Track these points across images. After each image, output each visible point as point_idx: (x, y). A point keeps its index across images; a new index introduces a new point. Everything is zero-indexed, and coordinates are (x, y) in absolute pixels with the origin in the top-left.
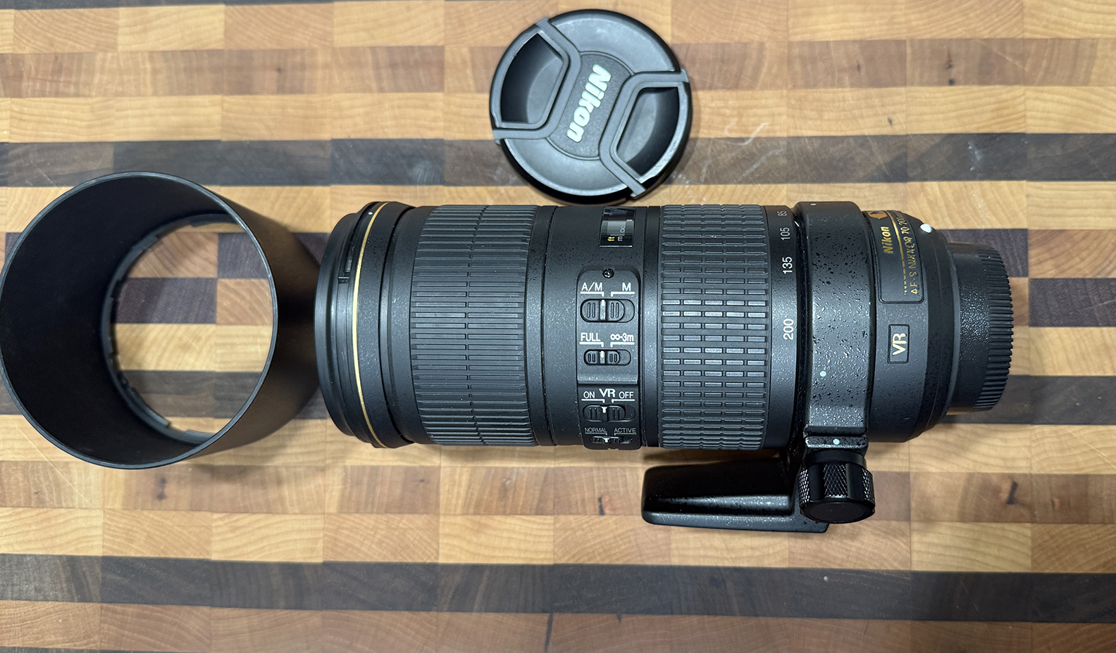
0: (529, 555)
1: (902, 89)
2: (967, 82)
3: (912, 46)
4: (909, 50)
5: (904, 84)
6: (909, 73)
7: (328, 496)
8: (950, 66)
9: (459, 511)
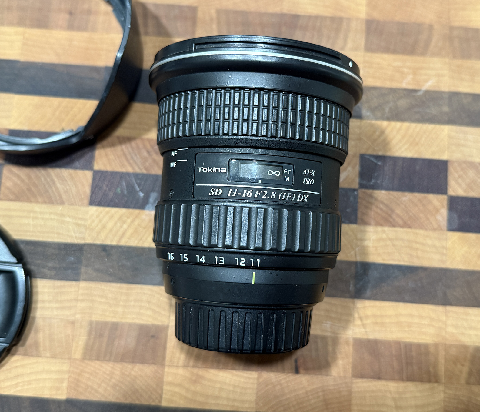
0: (236, 404)
7: (74, 344)
9: (181, 363)
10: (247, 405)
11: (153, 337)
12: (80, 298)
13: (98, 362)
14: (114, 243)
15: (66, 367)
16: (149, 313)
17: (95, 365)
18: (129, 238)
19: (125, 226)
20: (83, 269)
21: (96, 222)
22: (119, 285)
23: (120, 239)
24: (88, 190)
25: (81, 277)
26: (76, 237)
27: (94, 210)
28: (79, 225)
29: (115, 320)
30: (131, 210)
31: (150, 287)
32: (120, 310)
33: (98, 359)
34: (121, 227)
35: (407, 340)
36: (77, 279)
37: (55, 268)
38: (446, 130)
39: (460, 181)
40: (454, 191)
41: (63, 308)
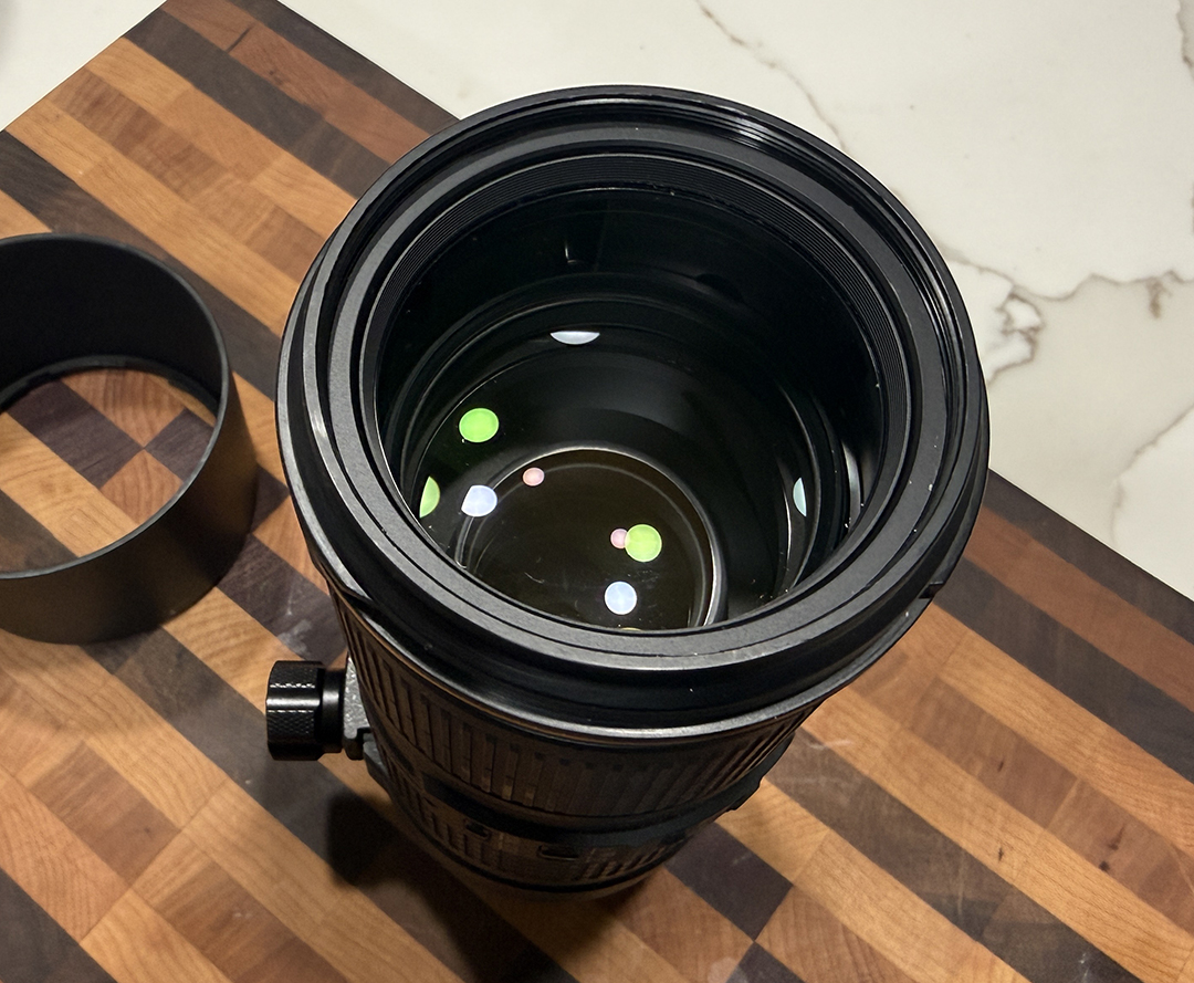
1: (1038, 829)
2: (1125, 881)
3: (1081, 790)
4: (1073, 792)
5: (1045, 825)
6: (1058, 815)
7: (36, 760)
8: (1113, 847)
9: (156, 901)
11: (147, 830)
12: (96, 699)
17: (39, 811)
20: (131, 662)
25: (120, 671)
29: (116, 766)
30: (258, 625)
31: (200, 755)
33: (50, 806)
36: (111, 670)
39: (791, 932)
40: (770, 942)
41: (61, 696)
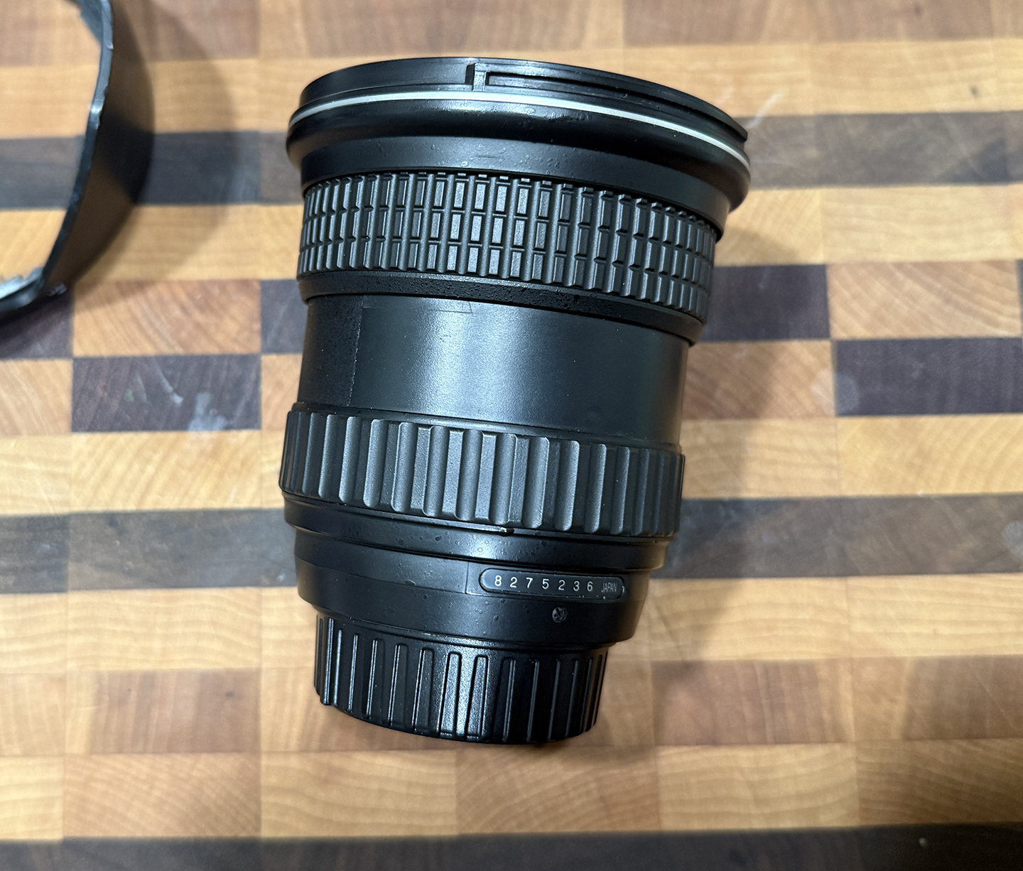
0: (417, 821)
1: (988, 43)
6: (996, 17)
7: (69, 724)
9: (293, 746)
10: (439, 822)
11: (230, 695)
12: (71, 627)
13: (121, 757)
14: (131, 507)
15: (55, 774)
16: (217, 646)
17: (114, 765)
18: (161, 494)
19: (150, 469)
20: (72, 567)
21: (89, 467)
22: (149, 593)
23: (143, 498)
24: (66, 401)
25: (70, 583)
26: (51, 502)
27: (82, 441)
28: (54, 476)
29: (147, 667)
30: (159, 435)
32: (157, 645)
33: (120, 751)
34: (142, 471)
35: (770, 658)
36: (60, 590)
37: (14, 570)
38: (817, 197)
39: (855, 305)
40: (844, 330)
41: (37, 652)
